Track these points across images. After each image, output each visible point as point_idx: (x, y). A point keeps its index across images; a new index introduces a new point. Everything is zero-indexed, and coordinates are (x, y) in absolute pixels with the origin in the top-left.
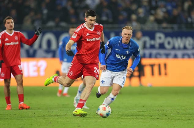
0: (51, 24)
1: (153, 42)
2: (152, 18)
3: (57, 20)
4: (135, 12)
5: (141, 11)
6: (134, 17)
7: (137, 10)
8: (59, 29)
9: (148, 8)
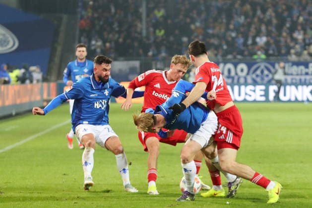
0: (230, 57)
1: (307, 70)
2: (305, 52)
3: (235, 53)
4: (293, 48)
5: (298, 47)
6: (292, 51)
7: (294, 46)
8: (236, 61)
9: (303, 44)
